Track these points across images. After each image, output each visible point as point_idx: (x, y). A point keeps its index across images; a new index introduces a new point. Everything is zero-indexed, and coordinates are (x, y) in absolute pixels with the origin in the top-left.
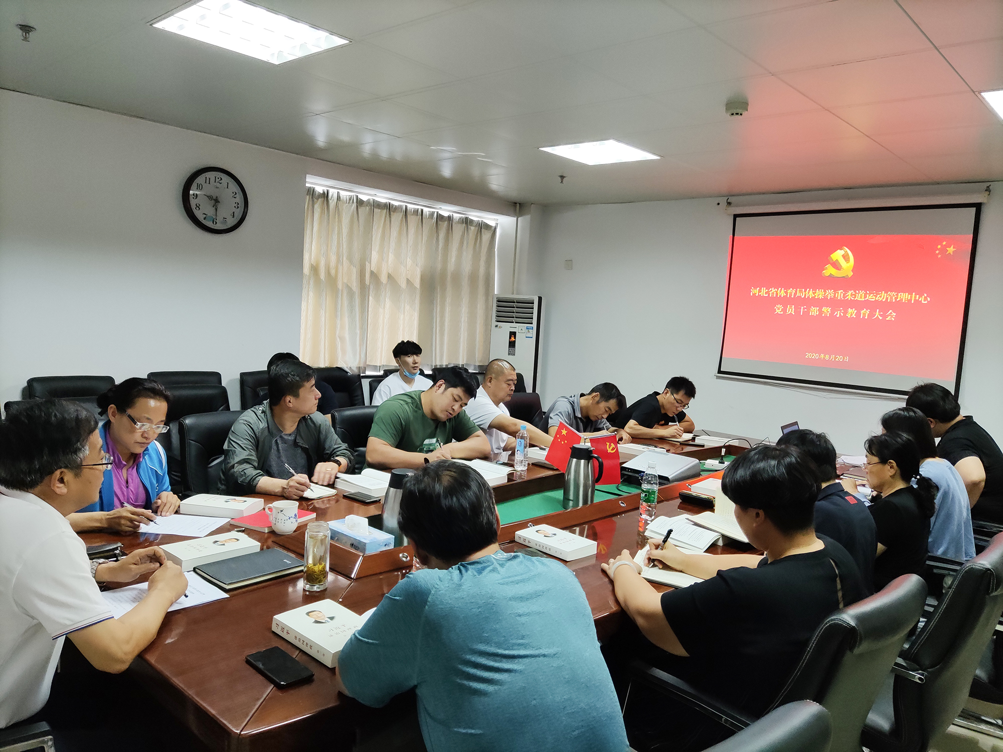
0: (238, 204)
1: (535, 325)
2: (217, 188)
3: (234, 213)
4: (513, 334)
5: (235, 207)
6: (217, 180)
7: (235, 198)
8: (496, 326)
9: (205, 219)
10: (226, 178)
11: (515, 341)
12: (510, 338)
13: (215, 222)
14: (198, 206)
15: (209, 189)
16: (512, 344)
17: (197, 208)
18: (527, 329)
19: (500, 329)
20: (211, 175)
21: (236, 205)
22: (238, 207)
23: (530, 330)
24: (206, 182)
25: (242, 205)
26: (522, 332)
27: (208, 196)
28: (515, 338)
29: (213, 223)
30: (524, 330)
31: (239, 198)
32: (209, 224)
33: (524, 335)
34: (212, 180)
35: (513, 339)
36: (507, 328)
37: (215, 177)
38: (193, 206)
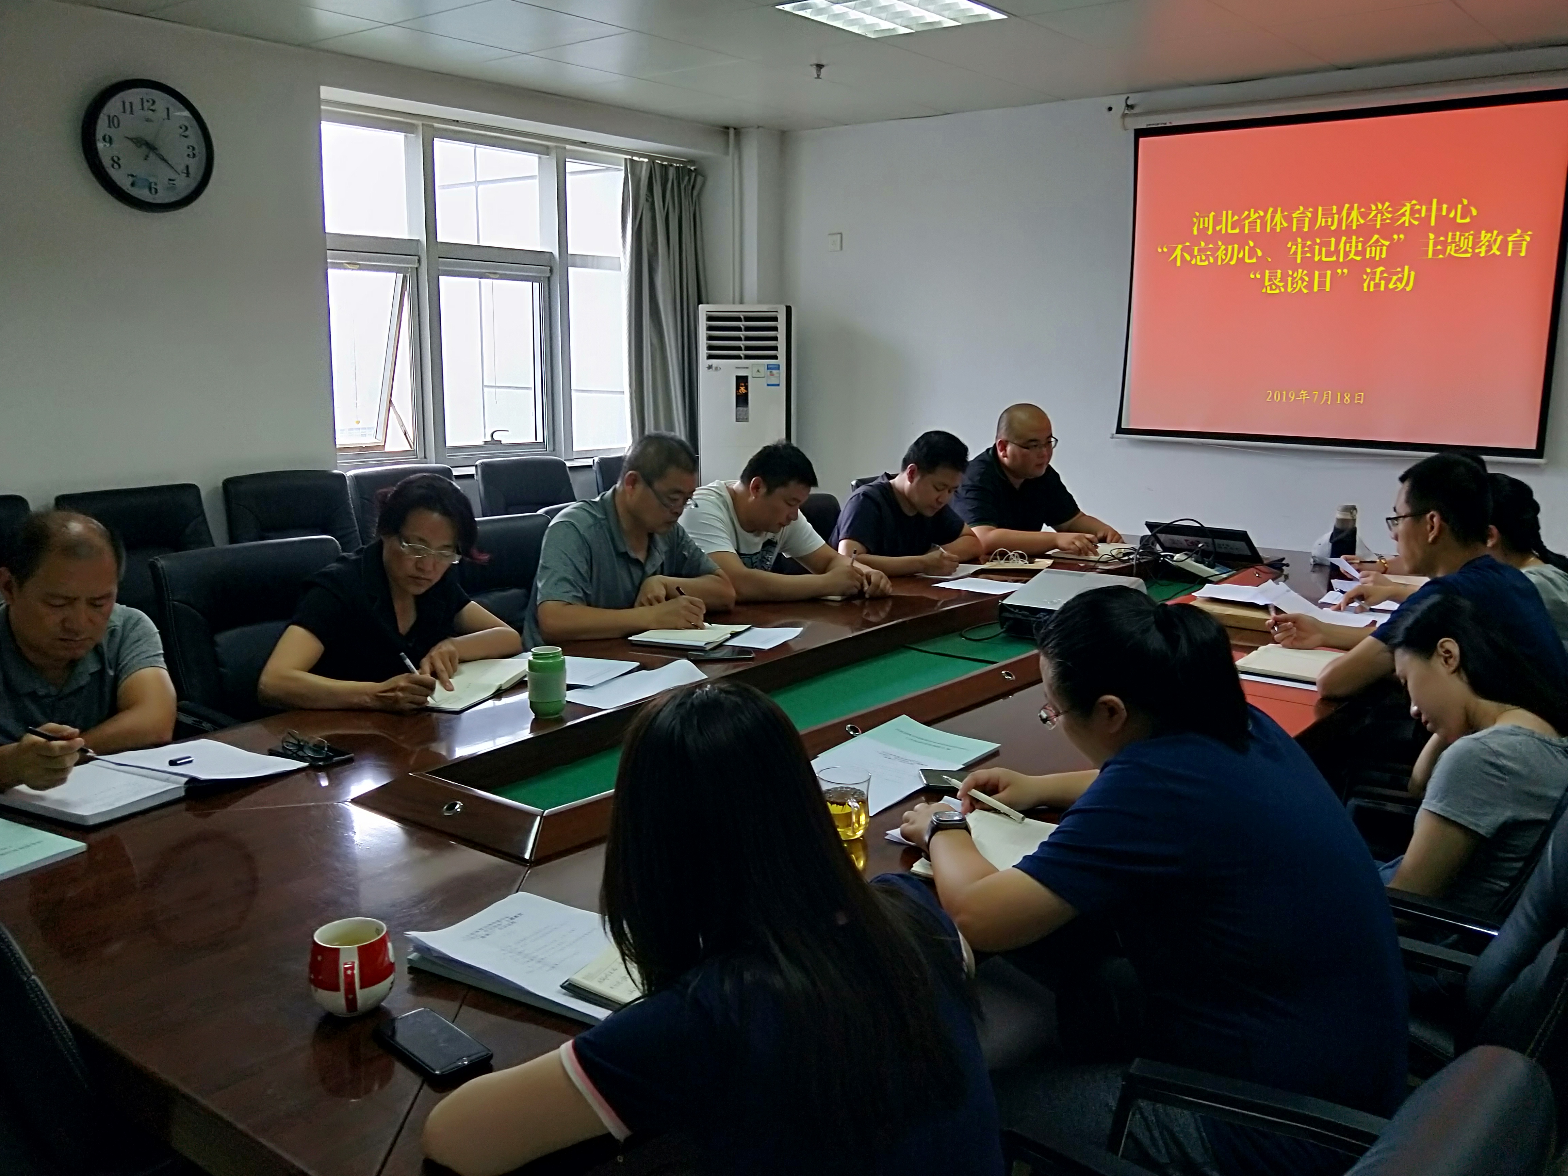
0: (194, 149)
1: (782, 361)
2: (148, 120)
3: (187, 167)
4: (742, 381)
5: (188, 155)
6: (146, 105)
7: (186, 137)
8: (710, 367)
9: (133, 185)
10: (162, 100)
11: (746, 394)
12: (738, 388)
13: (153, 190)
14: (116, 162)
15: (131, 125)
16: (742, 400)
17: (116, 166)
18: (768, 369)
19: (716, 373)
20: (133, 95)
21: (190, 152)
22: (194, 155)
23: (774, 372)
24: (124, 112)
25: (201, 150)
26: (759, 375)
27: (131, 139)
28: (747, 388)
29: (151, 192)
30: (764, 371)
31: (194, 137)
32: (142, 194)
33: (764, 382)
34: (137, 107)
35: (742, 390)
36: (730, 369)
37: (142, 99)
38: (106, 162)
